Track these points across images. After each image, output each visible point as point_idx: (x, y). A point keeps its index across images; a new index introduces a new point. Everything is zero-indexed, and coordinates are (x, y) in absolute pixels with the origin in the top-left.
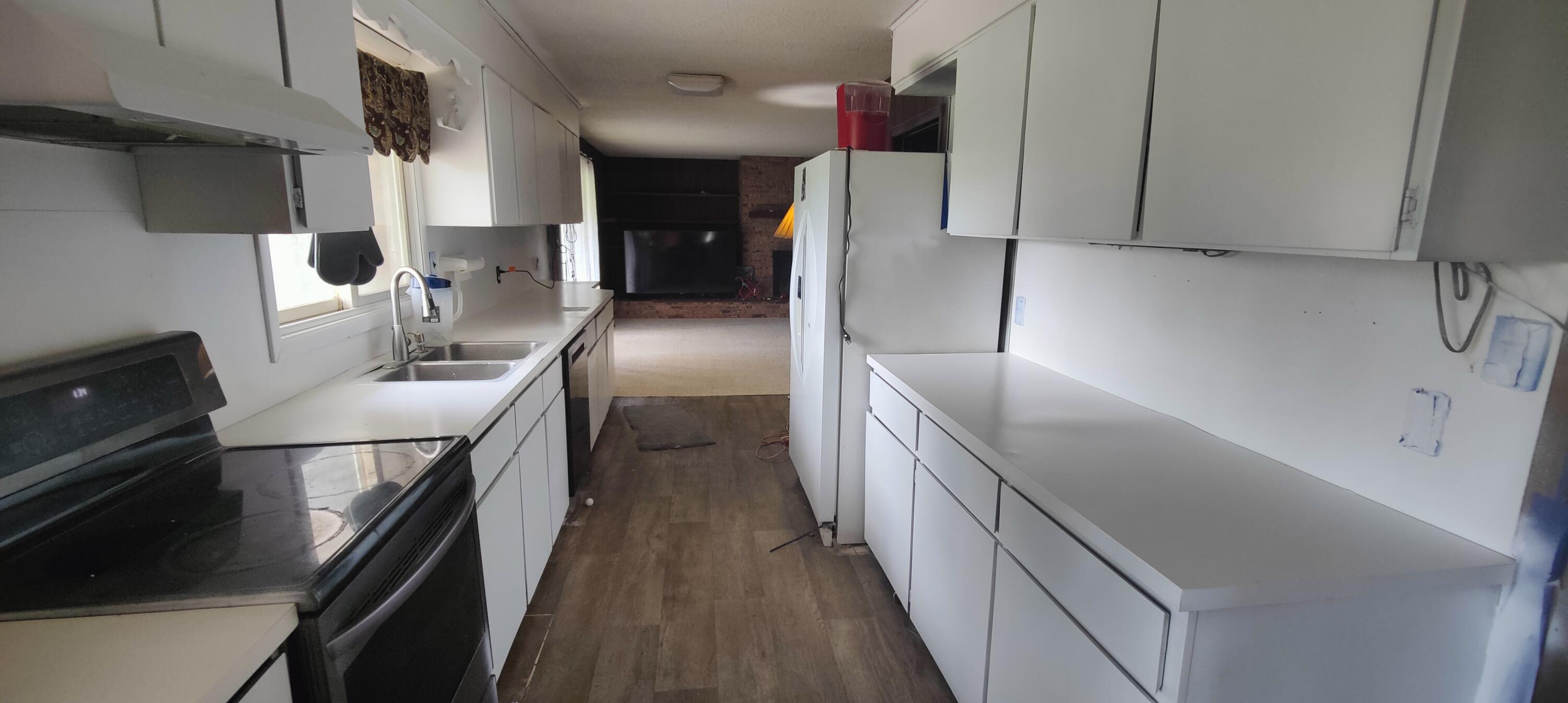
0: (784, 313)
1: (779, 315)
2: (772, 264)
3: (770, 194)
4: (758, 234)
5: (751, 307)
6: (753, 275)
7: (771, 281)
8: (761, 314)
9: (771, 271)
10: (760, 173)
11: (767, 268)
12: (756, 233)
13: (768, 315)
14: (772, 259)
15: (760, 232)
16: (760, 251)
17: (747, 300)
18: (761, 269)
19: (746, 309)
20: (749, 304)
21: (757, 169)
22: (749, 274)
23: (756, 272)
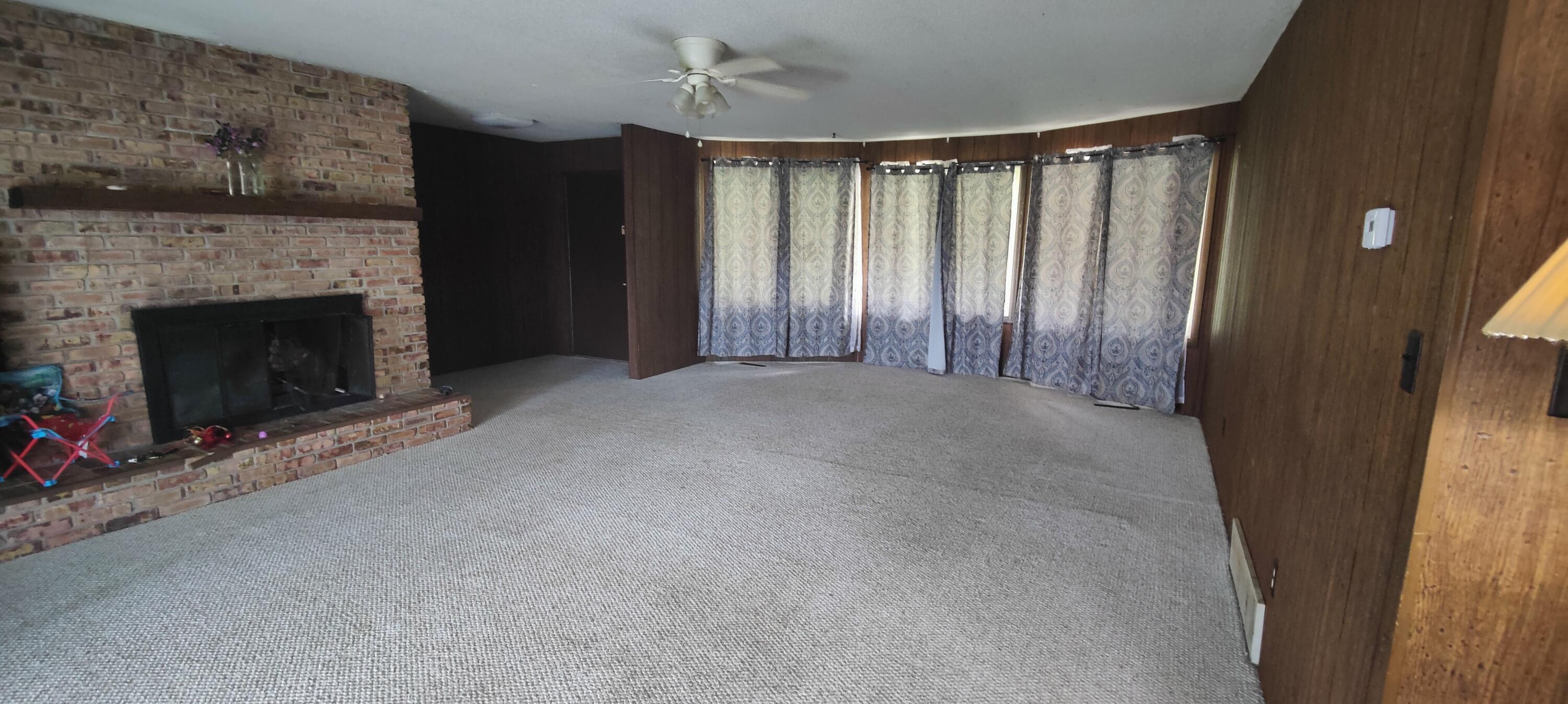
0: (221, 487)
1: (207, 498)
2: (134, 349)
3: (90, 134)
4: (62, 262)
5: (91, 502)
6: (62, 394)
7: (139, 402)
8: (137, 511)
9: (133, 370)
10: (37, 62)
11: (115, 363)
12: (50, 257)
13: (163, 510)
14: (132, 336)
15: (68, 256)
16: (77, 315)
17: (66, 483)
18: (93, 368)
19: (69, 513)
20: (79, 494)
21: (19, 45)
22: (41, 390)
23: (73, 379)
